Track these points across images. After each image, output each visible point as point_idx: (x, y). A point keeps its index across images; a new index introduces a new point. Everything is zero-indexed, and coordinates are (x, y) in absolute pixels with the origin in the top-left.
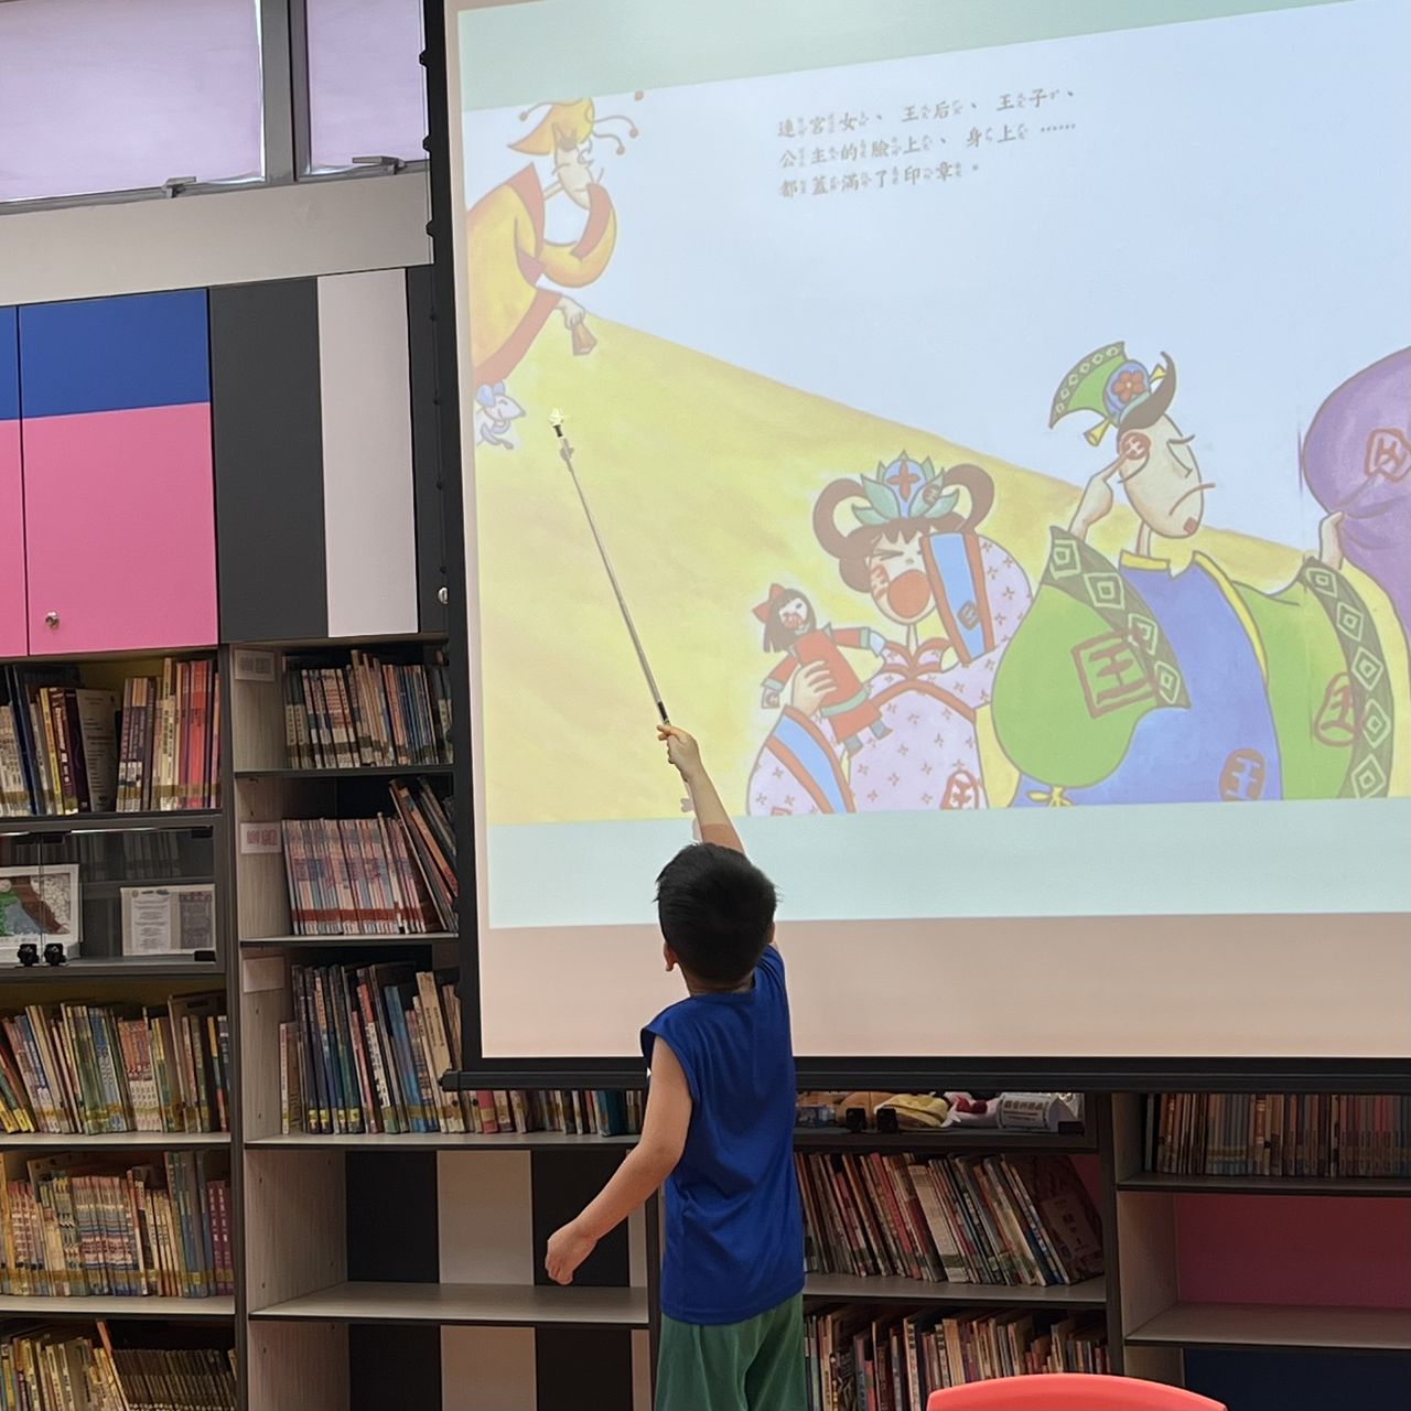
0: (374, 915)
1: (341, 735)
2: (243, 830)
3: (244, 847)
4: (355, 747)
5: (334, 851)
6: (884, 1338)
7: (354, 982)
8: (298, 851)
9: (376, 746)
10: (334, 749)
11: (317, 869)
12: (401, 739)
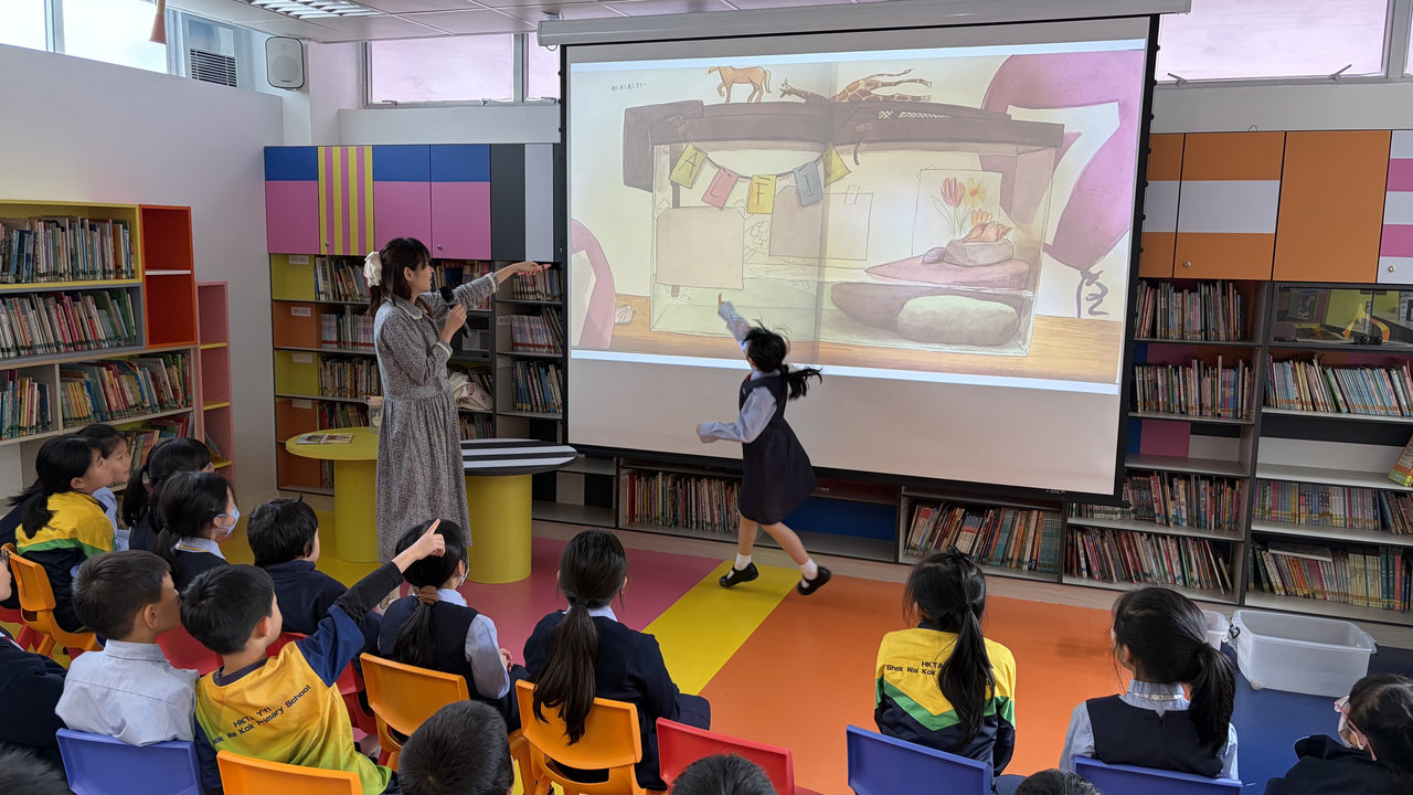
0: (539, 346)
1: (530, 289)
2: (498, 318)
3: (498, 323)
4: (534, 293)
5: (527, 325)
6: (686, 482)
7: (529, 366)
8: (516, 324)
9: (541, 294)
10: (528, 293)
11: (522, 331)
12: (549, 291)
